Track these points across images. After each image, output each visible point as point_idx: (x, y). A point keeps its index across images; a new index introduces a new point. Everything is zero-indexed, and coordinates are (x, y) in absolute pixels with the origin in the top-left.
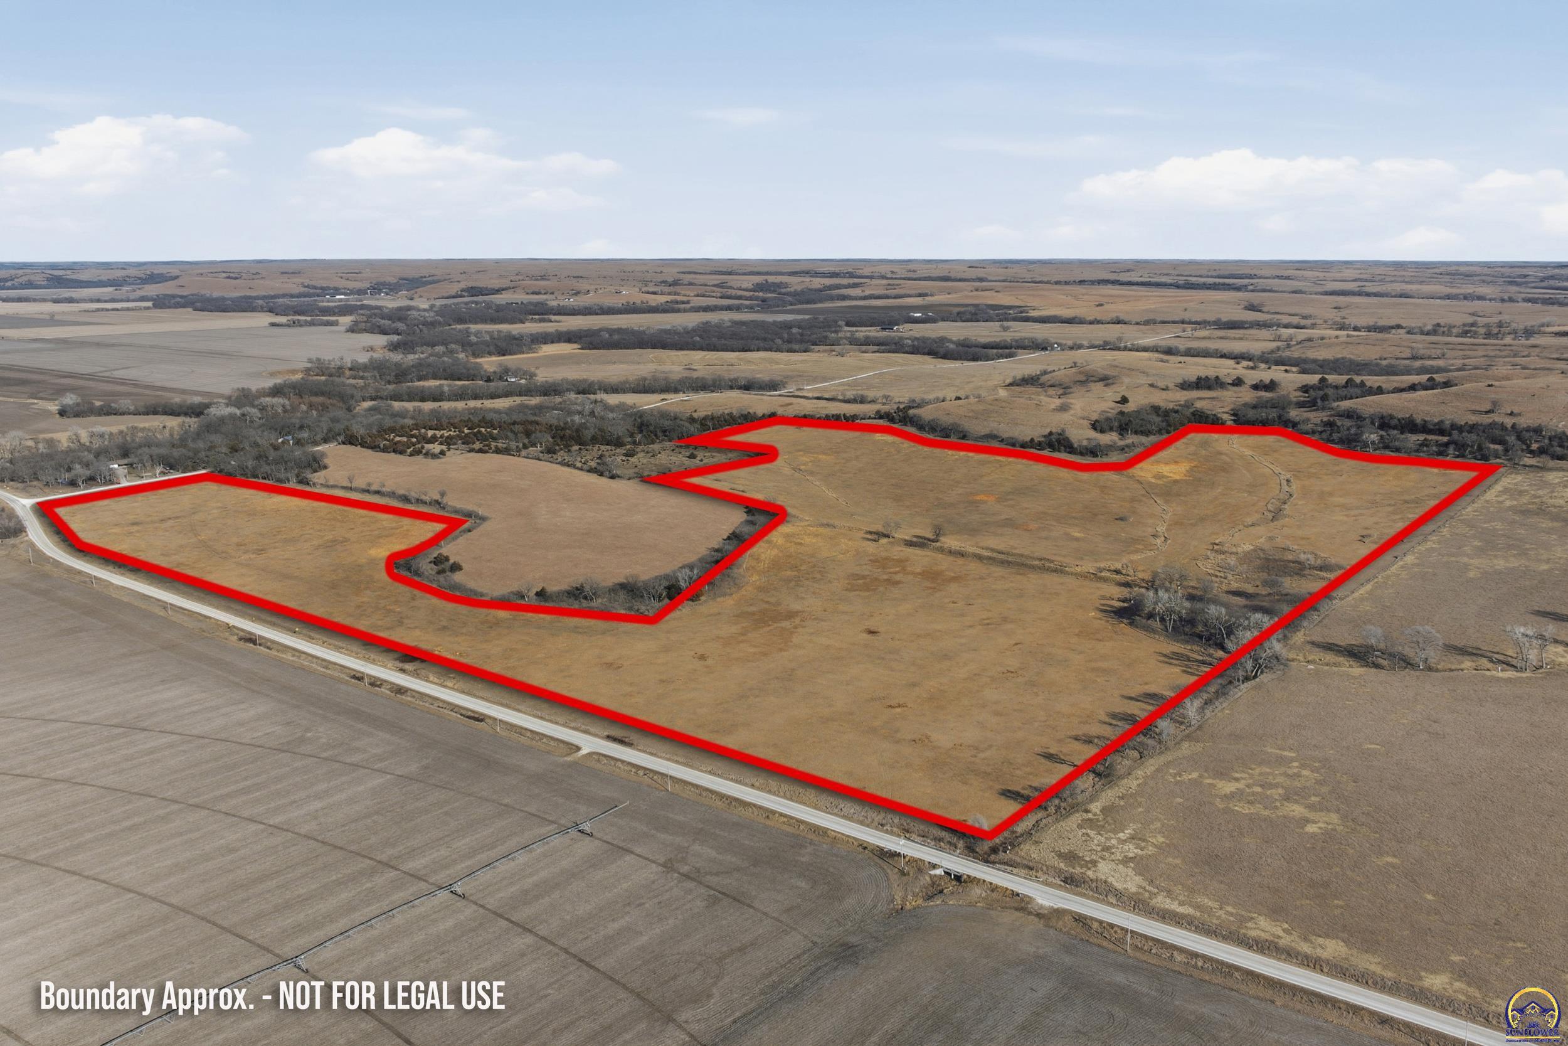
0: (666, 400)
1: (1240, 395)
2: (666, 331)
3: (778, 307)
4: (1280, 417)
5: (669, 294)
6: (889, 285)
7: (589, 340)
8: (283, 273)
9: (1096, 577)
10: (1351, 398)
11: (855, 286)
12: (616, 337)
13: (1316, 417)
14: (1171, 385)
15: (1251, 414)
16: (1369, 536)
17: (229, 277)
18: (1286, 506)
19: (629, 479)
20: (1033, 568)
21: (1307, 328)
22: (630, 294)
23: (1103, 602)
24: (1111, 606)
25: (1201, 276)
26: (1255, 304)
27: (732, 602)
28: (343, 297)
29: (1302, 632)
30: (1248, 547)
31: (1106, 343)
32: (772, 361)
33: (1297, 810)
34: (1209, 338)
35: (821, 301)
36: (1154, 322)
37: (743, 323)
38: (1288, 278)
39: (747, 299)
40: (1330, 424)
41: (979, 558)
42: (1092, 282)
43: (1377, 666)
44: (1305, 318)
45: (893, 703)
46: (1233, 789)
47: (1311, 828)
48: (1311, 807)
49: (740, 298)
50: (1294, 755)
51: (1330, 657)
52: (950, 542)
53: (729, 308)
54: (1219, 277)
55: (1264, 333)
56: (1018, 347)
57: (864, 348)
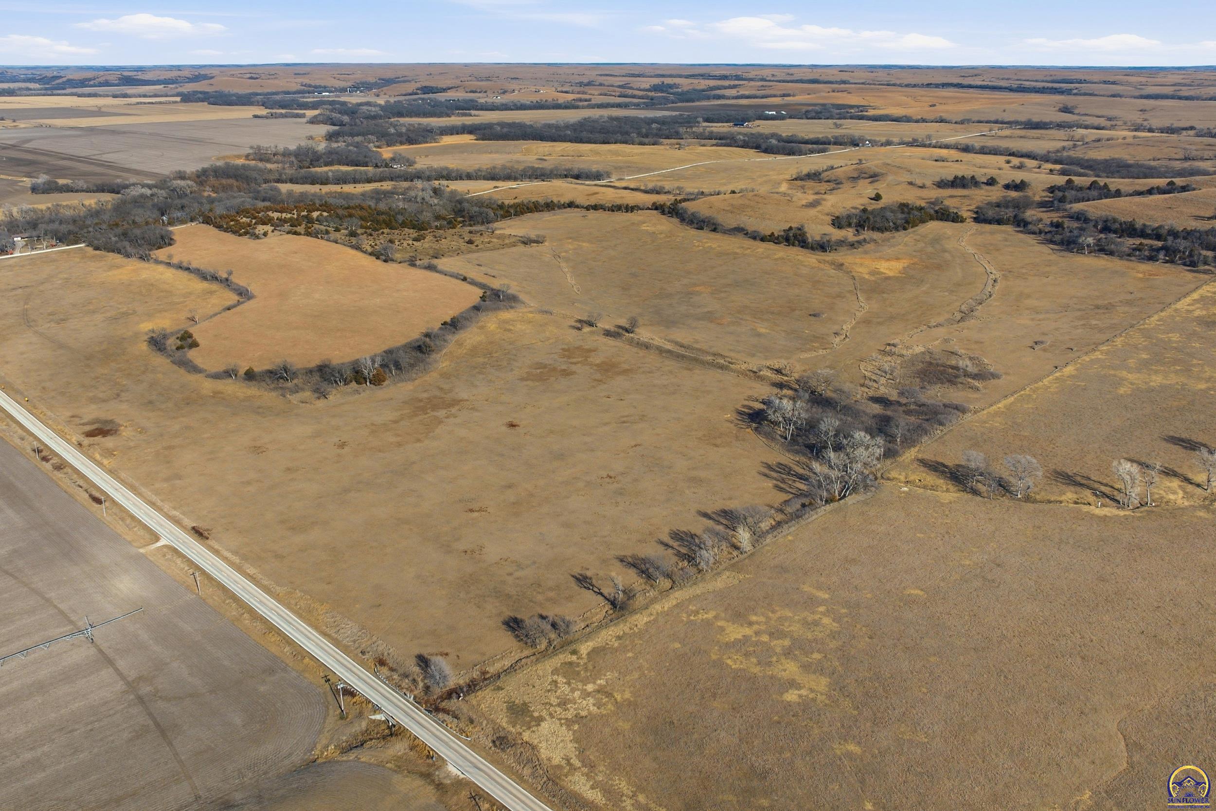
0: (497, 187)
1: (990, 194)
2: (549, 126)
3: (661, 104)
4: (1015, 216)
5: (579, 93)
6: (762, 86)
7: (484, 132)
8: (296, 74)
9: (755, 375)
10: (1088, 200)
11: (734, 87)
12: (505, 130)
13: (1048, 217)
14: (928, 183)
15: (990, 213)
16: (1042, 342)
17: (251, 78)
18: (979, 307)
19: (400, 263)
20: (703, 363)
21: (1106, 129)
22: (548, 93)
23: (746, 403)
24: (750, 408)
25: (1036, 81)
26: (1069, 107)
27: (412, 388)
28: (327, 94)
29: (917, 449)
30: (919, 349)
31: (915, 140)
32: (616, 153)
33: (790, 669)
34: (1011, 137)
35: (698, 100)
36: (969, 121)
37: (617, 119)
38: (1114, 83)
39: (639, 97)
40: (1058, 225)
41: (661, 351)
42: (937, 86)
43: (975, 492)
44: (1110, 119)
45: (476, 506)
46: (739, 636)
47: (791, 696)
48: (806, 668)
49: (634, 97)
50: (827, 596)
51: (931, 479)
52: (644, 334)
53: (619, 106)
54: (1053, 82)
55: (1061, 134)
56: (835, 143)
57: (703, 141)
